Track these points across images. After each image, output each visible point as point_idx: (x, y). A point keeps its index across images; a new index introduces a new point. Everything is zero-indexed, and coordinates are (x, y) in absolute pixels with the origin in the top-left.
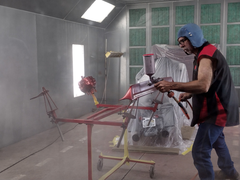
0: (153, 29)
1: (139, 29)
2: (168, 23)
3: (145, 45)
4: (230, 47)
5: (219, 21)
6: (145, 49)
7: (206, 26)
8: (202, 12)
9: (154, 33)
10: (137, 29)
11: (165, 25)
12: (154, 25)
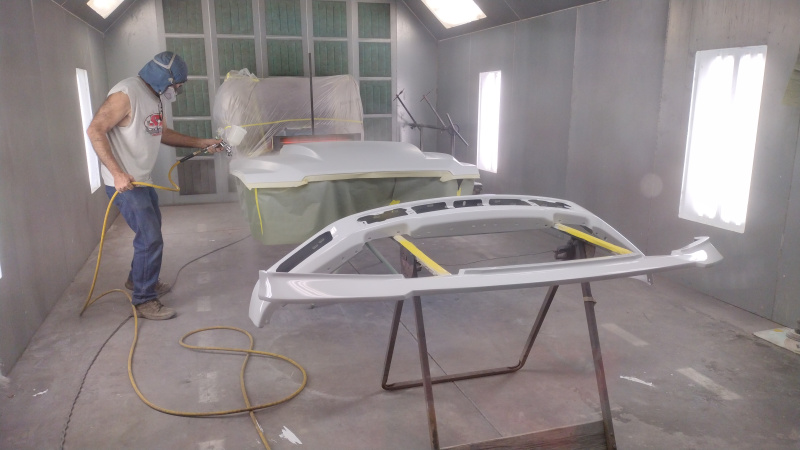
0: (220, 41)
1: (189, 40)
2: (250, 30)
3: (205, 74)
4: (366, 82)
5: (344, 34)
6: (206, 82)
7: (325, 42)
8: (314, 15)
9: (224, 48)
10: (183, 39)
11: (245, 33)
12: (222, 32)
